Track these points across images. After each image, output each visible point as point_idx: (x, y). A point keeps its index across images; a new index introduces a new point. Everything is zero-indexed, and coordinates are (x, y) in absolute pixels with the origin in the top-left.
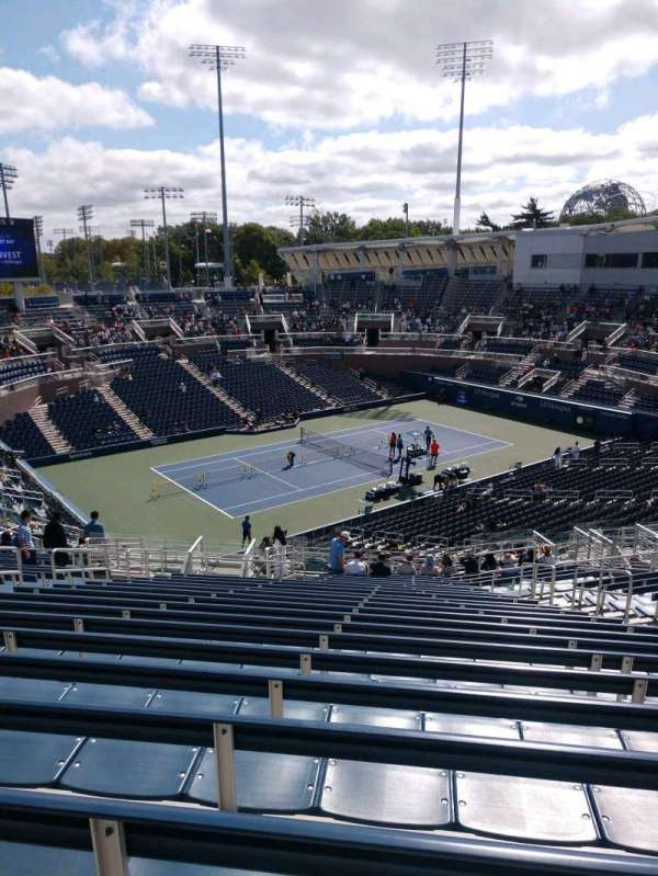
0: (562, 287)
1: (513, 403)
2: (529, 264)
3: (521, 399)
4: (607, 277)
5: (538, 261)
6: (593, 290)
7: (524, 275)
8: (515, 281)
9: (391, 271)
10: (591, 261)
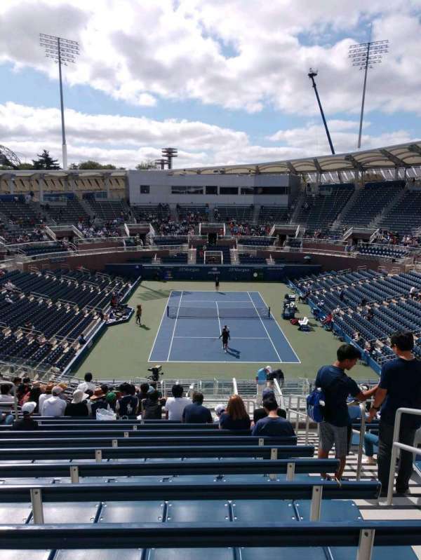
0: (160, 205)
1: (209, 273)
2: (139, 191)
3: (216, 269)
4: (185, 200)
5: (145, 189)
6: (178, 206)
7: (136, 198)
8: (131, 201)
9: (32, 194)
10: (176, 190)
